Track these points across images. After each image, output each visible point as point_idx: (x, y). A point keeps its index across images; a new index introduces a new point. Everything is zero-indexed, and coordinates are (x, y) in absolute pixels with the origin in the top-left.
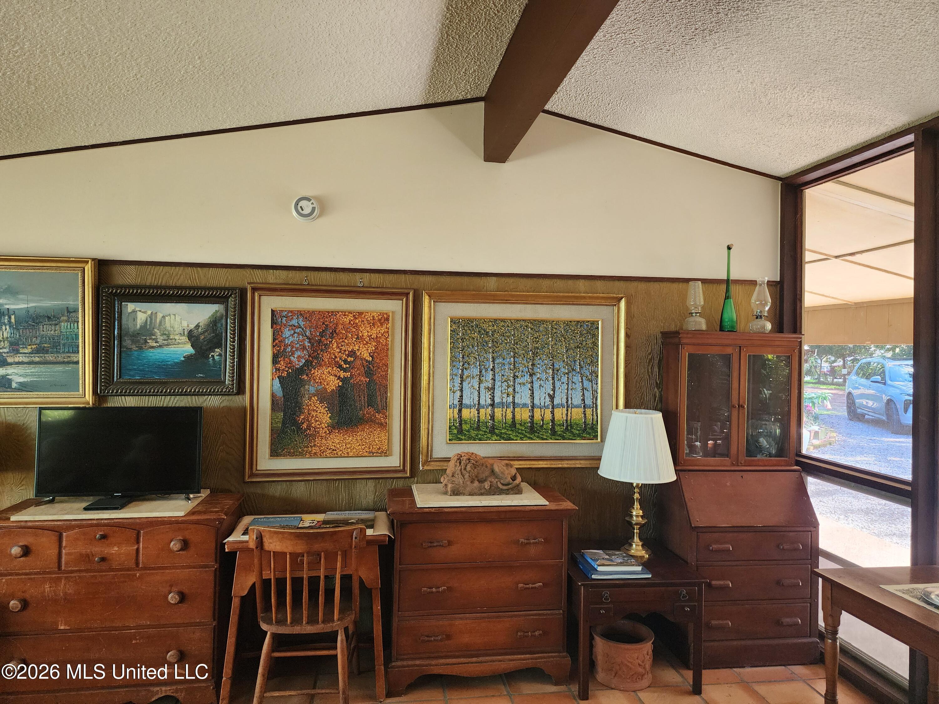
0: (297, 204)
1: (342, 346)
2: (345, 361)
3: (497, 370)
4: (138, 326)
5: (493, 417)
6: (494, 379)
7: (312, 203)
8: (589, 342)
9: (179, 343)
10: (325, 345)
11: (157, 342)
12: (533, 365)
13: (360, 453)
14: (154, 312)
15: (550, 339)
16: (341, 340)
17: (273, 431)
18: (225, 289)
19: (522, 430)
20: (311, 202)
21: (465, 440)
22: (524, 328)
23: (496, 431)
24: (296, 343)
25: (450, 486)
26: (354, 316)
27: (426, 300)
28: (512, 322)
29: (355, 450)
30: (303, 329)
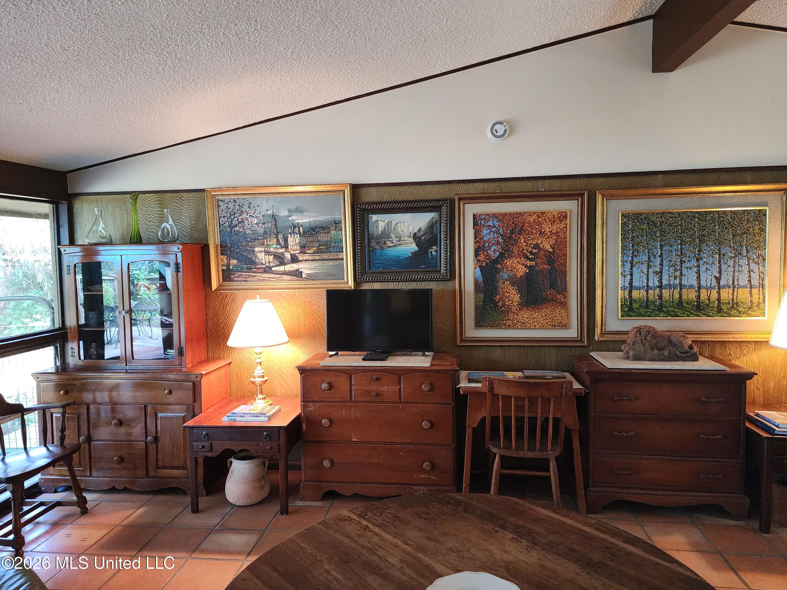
0: (492, 128)
1: (528, 240)
2: (531, 253)
3: (664, 256)
4: (380, 232)
5: (660, 297)
6: (661, 264)
8: (757, 228)
9: (407, 243)
10: (515, 240)
11: (392, 243)
12: (700, 251)
13: (545, 326)
14: (390, 221)
15: (717, 227)
16: (527, 236)
17: (477, 308)
18: (439, 200)
19: (689, 308)
20: (504, 125)
21: (635, 316)
22: (691, 218)
23: (664, 309)
24: (492, 239)
25: (631, 353)
26: (538, 215)
27: (599, 198)
28: (679, 214)
29: (540, 324)
30: (497, 228)
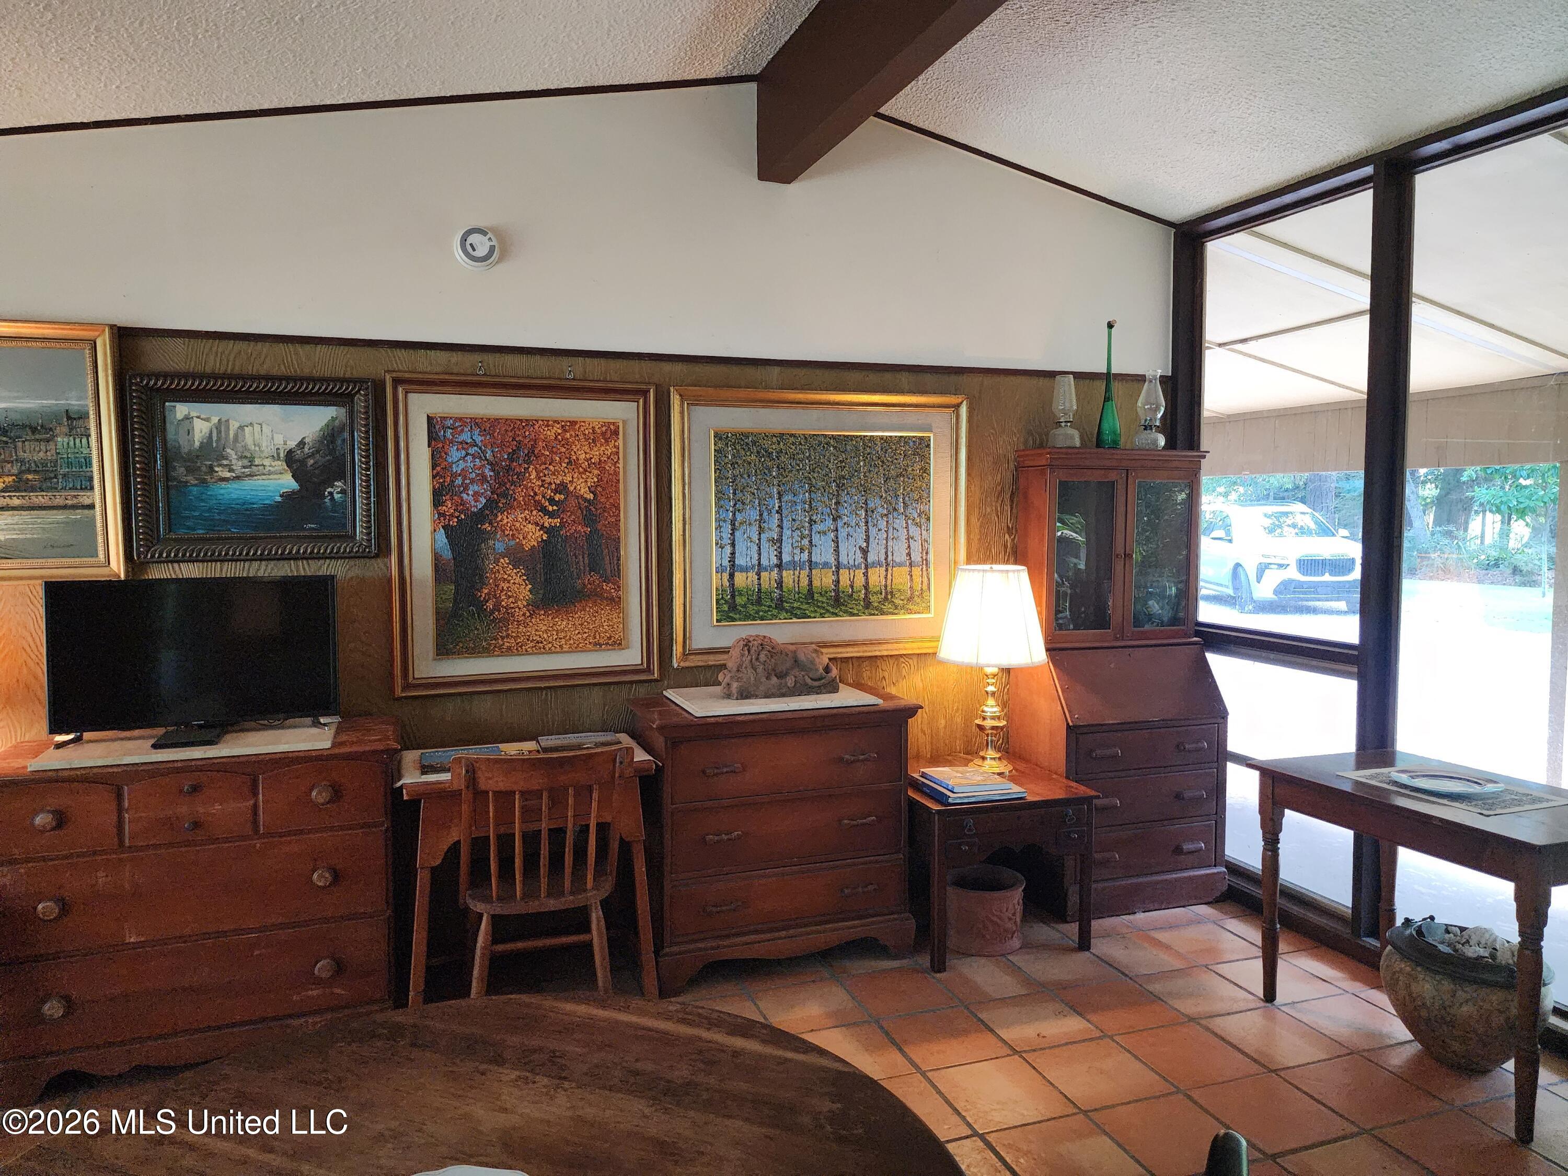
0: (464, 240)
1: (545, 476)
2: (552, 501)
3: (785, 512)
4: (197, 444)
5: (780, 584)
6: (780, 526)
7: (490, 239)
8: (917, 467)
9: (270, 473)
10: (518, 474)
11: (231, 470)
12: (837, 503)
13: (581, 645)
14: (223, 420)
15: (862, 464)
16: (544, 467)
17: (439, 615)
18: (348, 381)
19: (823, 603)
20: (488, 236)
21: (740, 620)
22: (824, 447)
23: (785, 604)
24: (470, 471)
25: (735, 685)
26: (563, 426)
27: (675, 400)
28: (806, 438)
29: (572, 642)
30: (480, 448)
